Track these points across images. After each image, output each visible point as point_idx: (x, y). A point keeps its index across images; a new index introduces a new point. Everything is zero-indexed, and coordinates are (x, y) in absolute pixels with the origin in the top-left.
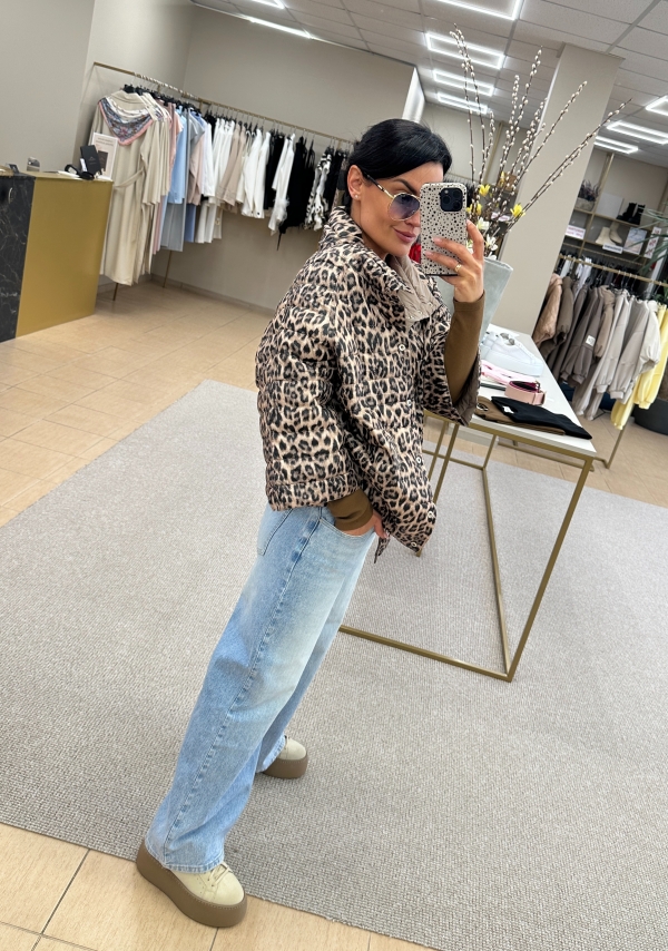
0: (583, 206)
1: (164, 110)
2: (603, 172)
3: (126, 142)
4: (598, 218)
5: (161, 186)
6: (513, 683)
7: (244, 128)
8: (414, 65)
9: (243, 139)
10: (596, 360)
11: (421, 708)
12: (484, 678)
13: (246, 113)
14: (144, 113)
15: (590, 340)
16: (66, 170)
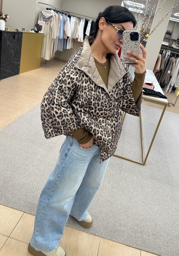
0: (168, 37)
1: (57, 14)
2: (174, 28)
3: (47, 23)
4: (172, 40)
5: (57, 34)
6: (145, 166)
7: (78, 19)
9: (78, 21)
10: (171, 77)
11: (119, 173)
12: (137, 164)
13: (78, 14)
14: (51, 15)
15: (169, 72)
16: (32, 30)
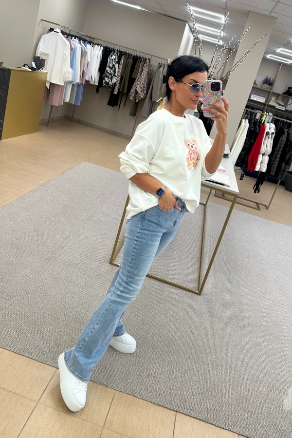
0: (266, 88)
2: (277, 72)
6: (201, 296)
8: (187, 22)
